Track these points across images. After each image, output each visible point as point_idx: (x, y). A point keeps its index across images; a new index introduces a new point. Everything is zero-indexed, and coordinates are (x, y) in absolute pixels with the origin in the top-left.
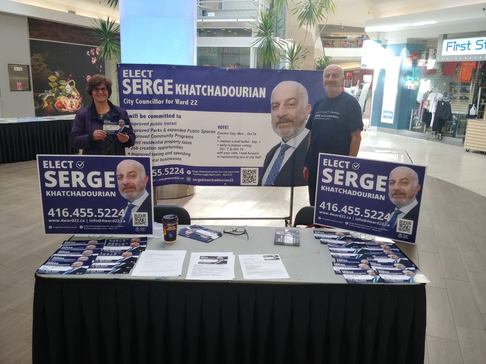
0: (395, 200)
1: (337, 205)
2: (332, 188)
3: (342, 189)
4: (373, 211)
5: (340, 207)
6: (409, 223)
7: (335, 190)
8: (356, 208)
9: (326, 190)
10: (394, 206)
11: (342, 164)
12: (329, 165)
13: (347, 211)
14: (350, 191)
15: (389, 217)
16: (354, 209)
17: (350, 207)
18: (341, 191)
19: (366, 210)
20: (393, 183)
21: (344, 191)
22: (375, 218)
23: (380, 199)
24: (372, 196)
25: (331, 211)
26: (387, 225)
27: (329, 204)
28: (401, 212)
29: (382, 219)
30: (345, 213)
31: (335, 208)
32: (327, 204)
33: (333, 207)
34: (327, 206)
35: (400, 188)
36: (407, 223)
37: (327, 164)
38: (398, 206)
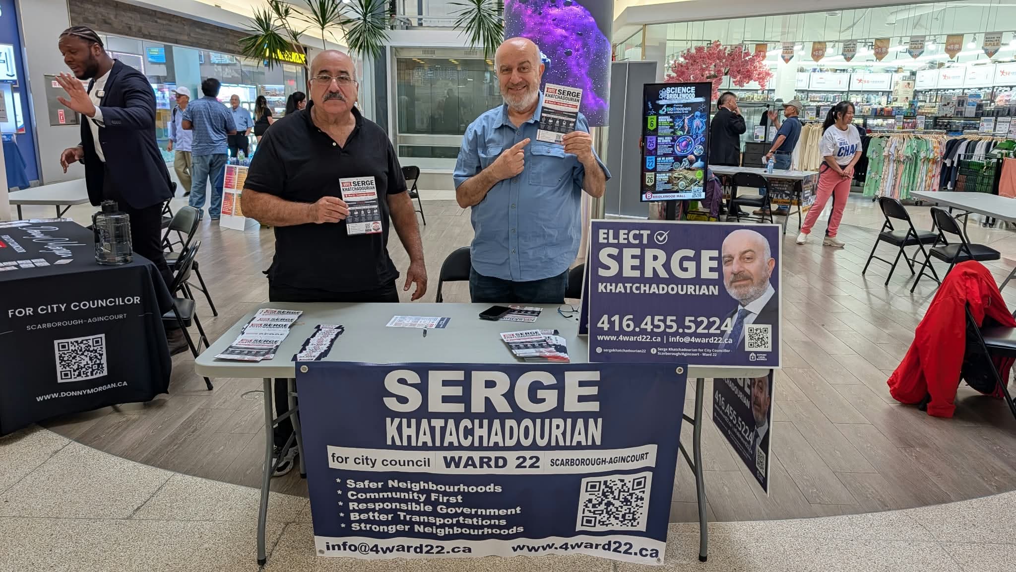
0: (736, 291)
1: (631, 317)
2: (620, 285)
3: (638, 285)
4: (699, 319)
5: (638, 322)
6: (765, 331)
7: (625, 288)
8: (669, 318)
9: (608, 291)
10: (736, 303)
11: (635, 237)
12: (611, 240)
13: (652, 327)
14: (654, 286)
15: (729, 325)
16: (664, 321)
17: (657, 318)
18: (638, 288)
19: (686, 318)
20: (729, 261)
21: (643, 288)
22: (706, 331)
23: (711, 293)
24: (695, 290)
25: (622, 332)
26: (727, 341)
27: (616, 318)
28: (748, 313)
29: (718, 332)
30: (649, 330)
31: (628, 323)
32: (613, 319)
33: (625, 323)
34: (612, 323)
35: (742, 269)
36: (761, 332)
37: (607, 238)
38: (742, 303)
